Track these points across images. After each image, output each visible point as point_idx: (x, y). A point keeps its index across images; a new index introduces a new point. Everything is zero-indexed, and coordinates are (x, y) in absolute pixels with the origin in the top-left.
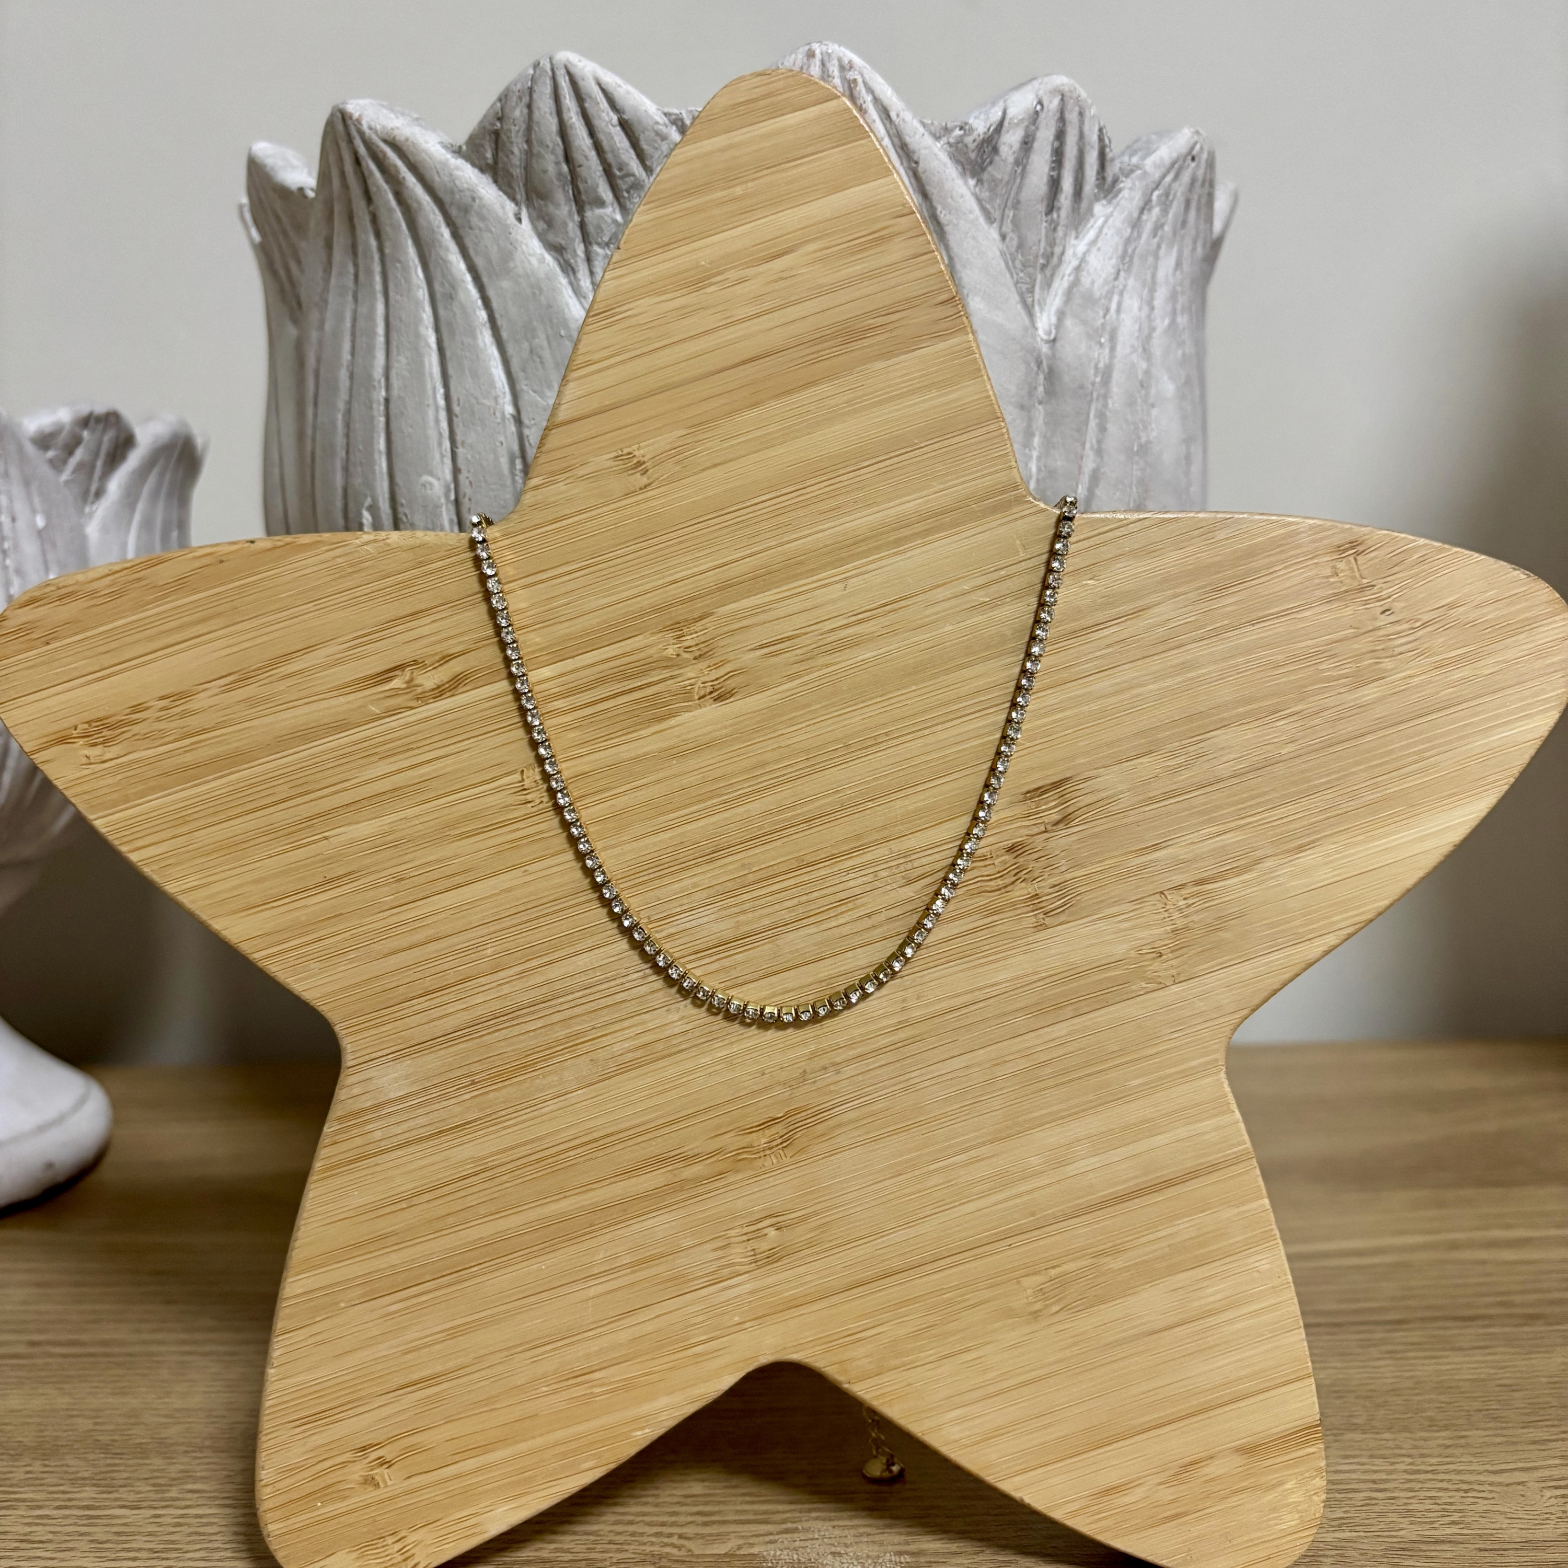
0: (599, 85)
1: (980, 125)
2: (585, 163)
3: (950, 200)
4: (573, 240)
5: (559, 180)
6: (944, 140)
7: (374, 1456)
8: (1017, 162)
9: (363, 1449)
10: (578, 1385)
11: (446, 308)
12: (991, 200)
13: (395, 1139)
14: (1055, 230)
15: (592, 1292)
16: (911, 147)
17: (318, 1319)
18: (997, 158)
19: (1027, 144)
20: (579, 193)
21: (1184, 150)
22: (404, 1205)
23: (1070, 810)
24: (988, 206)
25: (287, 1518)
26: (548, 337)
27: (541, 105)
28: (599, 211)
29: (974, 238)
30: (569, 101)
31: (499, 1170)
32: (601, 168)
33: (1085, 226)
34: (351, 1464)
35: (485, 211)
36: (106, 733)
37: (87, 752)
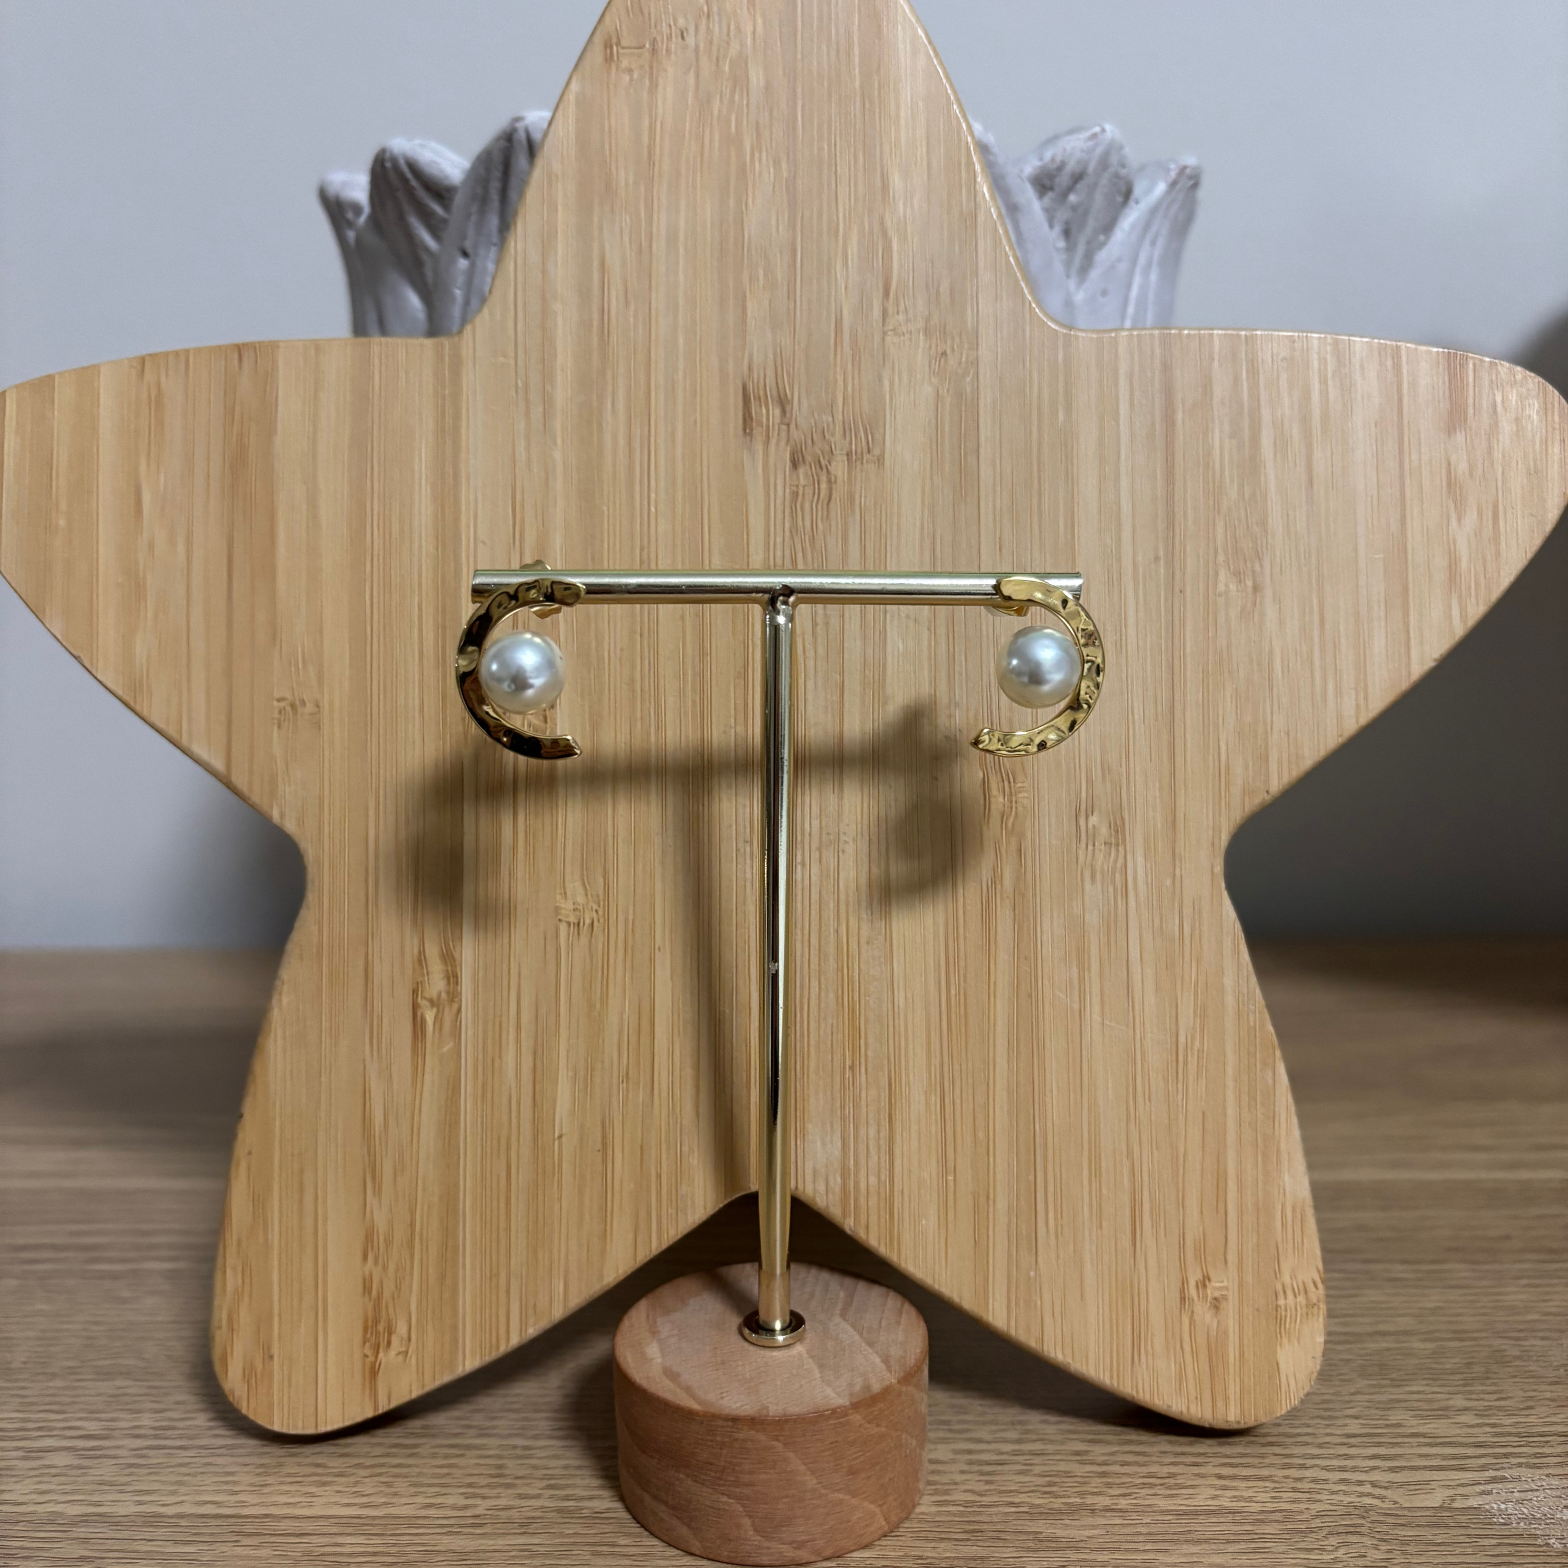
7: (1193, 1292)
9: (1183, 1299)
10: (1186, 1063)
13: (883, 1165)
15: (1097, 1018)
17: (1039, 1303)
22: (950, 1178)
23: (775, 394)
25: (1226, 1399)
31: (946, 1069)
34: (1195, 1316)
36: (381, 1327)
37: (393, 1353)
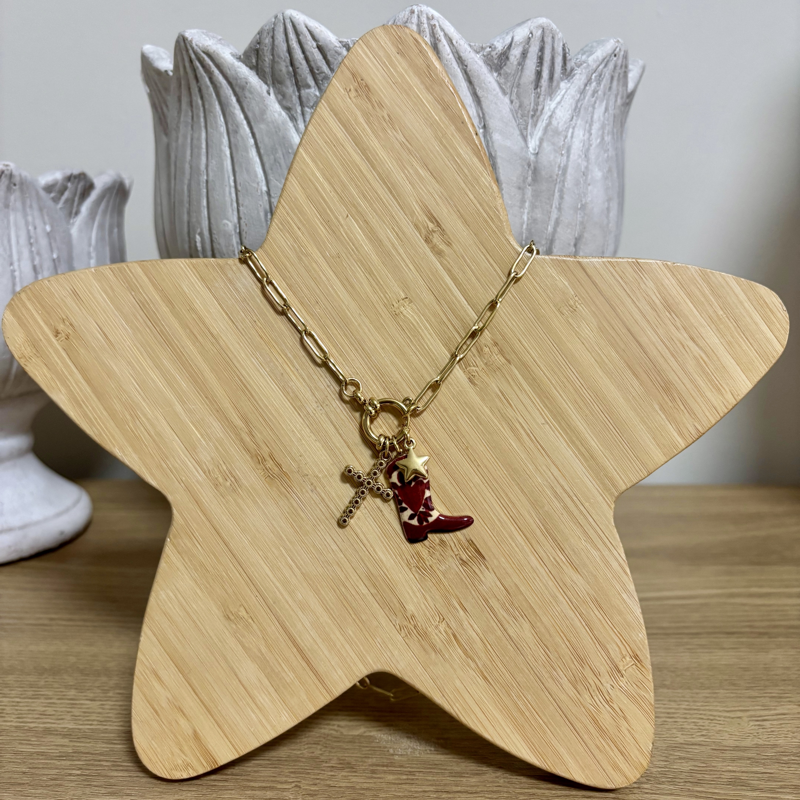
0: (307, 27)
1: (500, 46)
2: (301, 67)
3: (483, 85)
4: (295, 105)
5: (288, 75)
6: (481, 53)
8: (519, 64)
11: (234, 137)
12: (505, 83)
14: (539, 97)
16: (463, 58)
18: (508, 62)
19: (524, 54)
20: (298, 81)
21: (610, 52)
24: (504, 87)
26: (283, 154)
27: (279, 37)
28: (307, 91)
29: (496, 104)
30: (292, 36)
32: (308, 69)
33: (555, 94)
35: (252, 90)
